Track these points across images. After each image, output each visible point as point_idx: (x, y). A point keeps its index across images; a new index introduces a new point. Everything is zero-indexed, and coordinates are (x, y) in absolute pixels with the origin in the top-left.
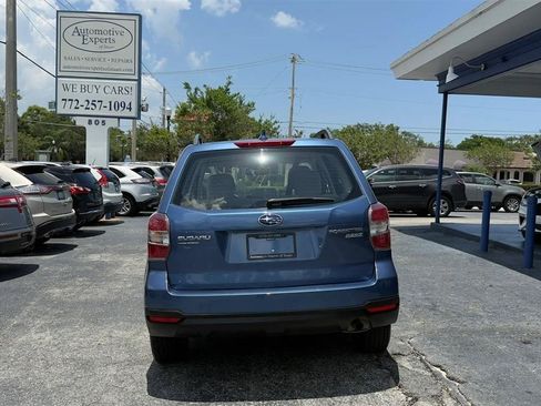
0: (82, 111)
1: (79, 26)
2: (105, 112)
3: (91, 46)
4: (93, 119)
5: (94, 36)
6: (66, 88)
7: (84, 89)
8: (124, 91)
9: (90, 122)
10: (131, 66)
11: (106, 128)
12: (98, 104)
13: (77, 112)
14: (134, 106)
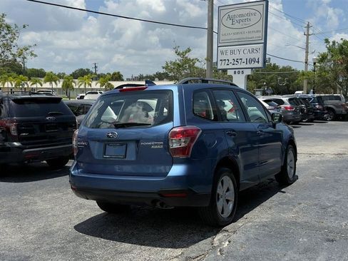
0: (231, 66)
1: (231, 14)
2: (244, 65)
3: (237, 25)
4: (237, 71)
5: (238, 19)
6: (222, 53)
7: (232, 52)
8: (255, 51)
9: (235, 72)
10: (260, 34)
11: (244, 75)
12: (240, 61)
13: (228, 67)
14: (261, 60)
